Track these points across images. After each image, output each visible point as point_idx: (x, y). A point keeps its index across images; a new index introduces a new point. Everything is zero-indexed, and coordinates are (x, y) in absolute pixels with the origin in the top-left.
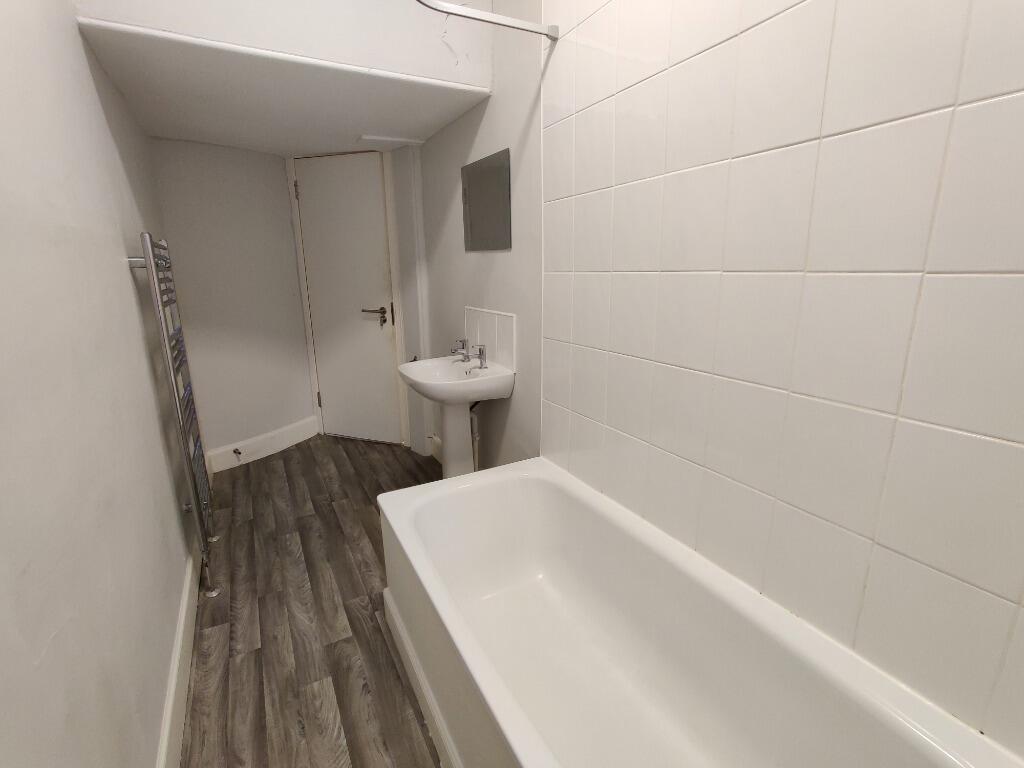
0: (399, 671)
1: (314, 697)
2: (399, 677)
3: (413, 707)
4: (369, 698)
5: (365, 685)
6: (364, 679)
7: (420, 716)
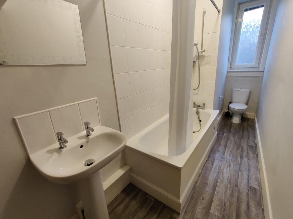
0: (192, 194)
1: (218, 210)
2: (193, 193)
3: (196, 185)
4: (204, 196)
5: (203, 200)
6: (201, 201)
7: (196, 182)
